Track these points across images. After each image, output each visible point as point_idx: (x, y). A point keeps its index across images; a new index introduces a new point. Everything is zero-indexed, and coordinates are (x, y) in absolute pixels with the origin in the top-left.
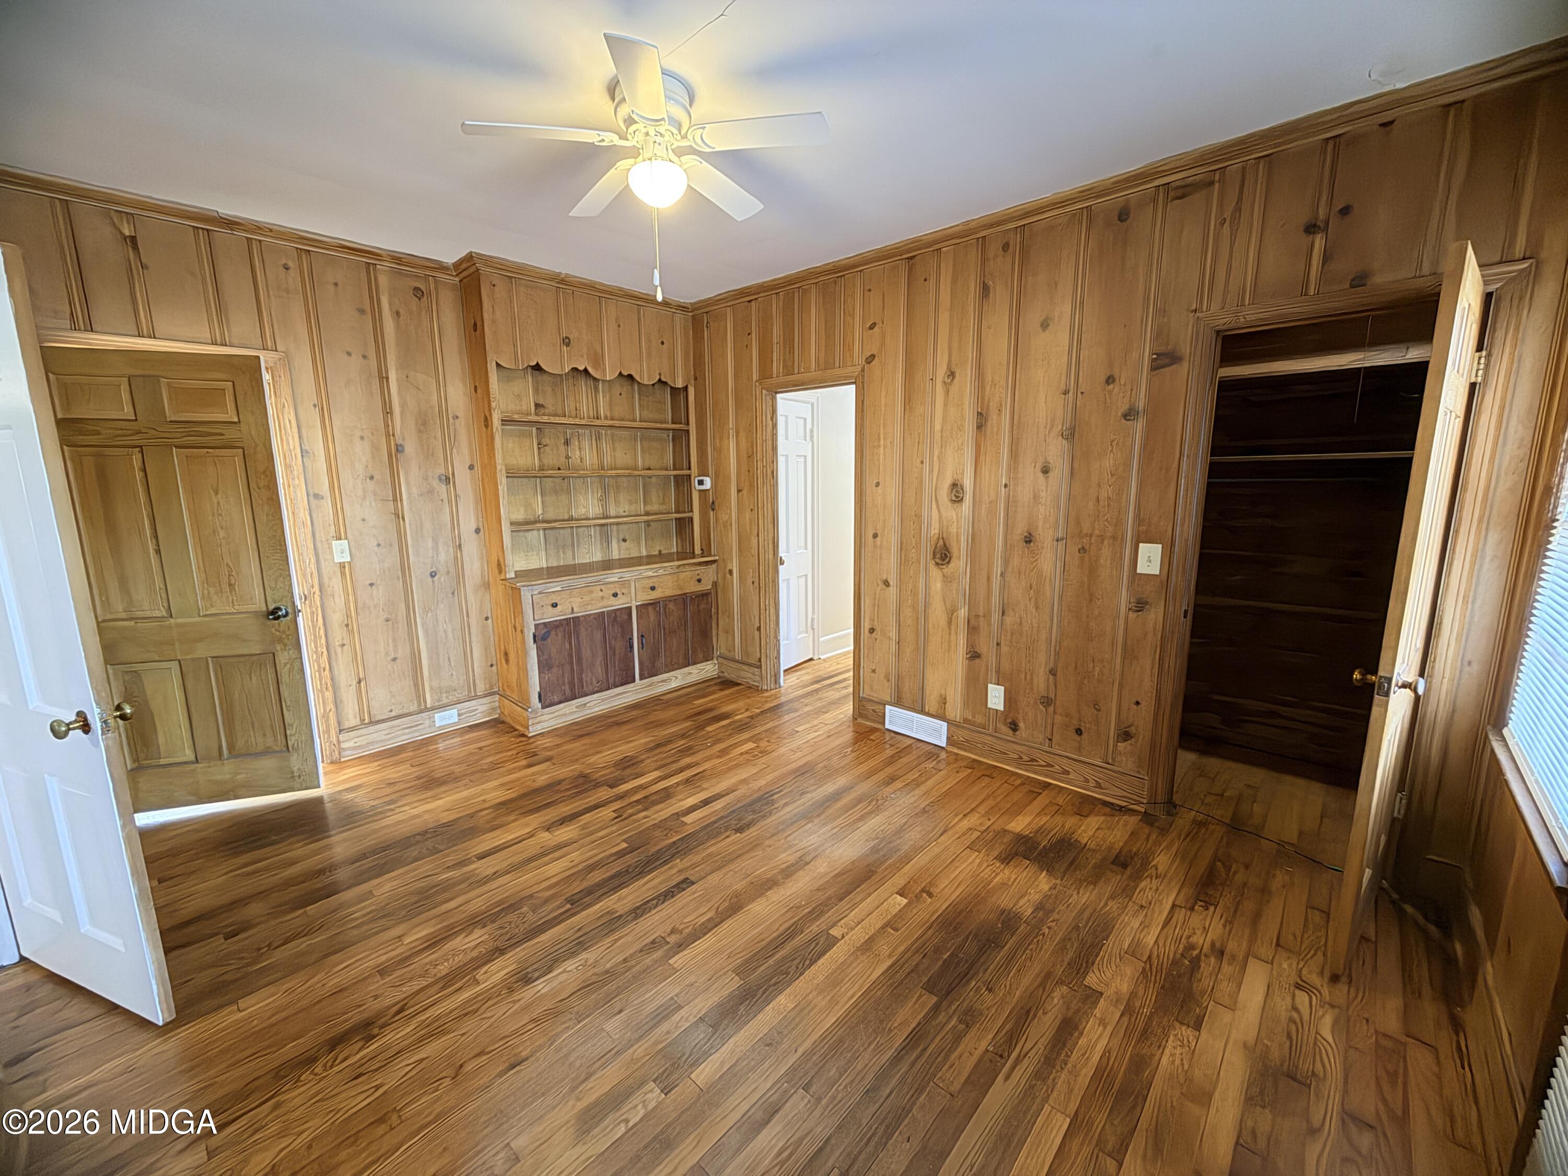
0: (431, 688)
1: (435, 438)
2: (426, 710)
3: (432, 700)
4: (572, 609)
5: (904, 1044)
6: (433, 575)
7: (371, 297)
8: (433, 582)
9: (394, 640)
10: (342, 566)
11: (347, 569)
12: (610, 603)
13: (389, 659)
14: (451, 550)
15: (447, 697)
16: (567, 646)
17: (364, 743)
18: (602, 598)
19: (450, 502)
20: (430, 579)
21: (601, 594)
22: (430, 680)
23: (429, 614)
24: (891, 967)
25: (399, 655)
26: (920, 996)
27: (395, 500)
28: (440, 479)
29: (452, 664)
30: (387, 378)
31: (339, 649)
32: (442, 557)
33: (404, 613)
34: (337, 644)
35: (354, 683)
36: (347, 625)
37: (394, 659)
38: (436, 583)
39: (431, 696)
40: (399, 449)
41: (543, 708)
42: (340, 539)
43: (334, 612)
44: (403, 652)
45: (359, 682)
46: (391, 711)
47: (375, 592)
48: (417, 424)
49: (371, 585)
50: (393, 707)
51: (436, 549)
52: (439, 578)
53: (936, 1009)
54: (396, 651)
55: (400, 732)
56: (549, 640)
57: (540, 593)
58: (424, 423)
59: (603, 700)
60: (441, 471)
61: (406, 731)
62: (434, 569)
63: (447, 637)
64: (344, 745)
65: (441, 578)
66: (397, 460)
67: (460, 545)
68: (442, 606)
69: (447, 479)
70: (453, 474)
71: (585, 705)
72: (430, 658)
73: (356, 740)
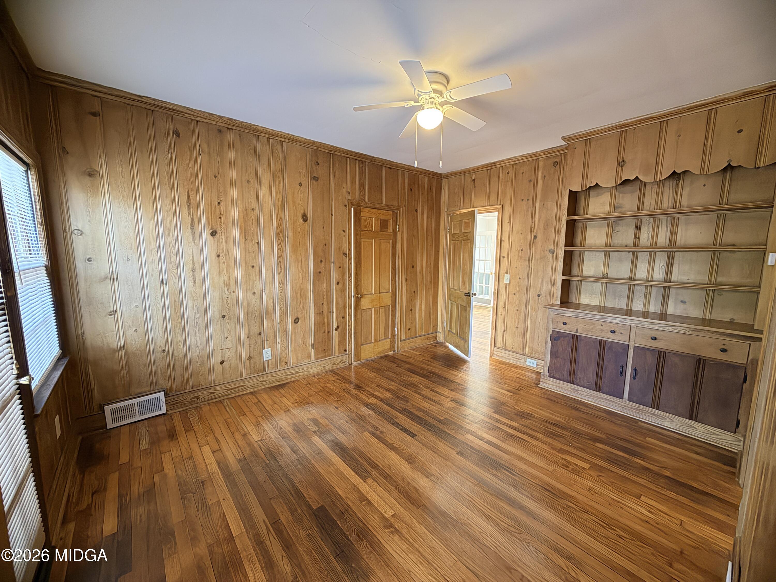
0: (529, 347)
1: (551, 231)
2: (525, 355)
3: (528, 352)
4: (577, 329)
5: (299, 490)
6: (539, 296)
7: (535, 175)
8: (538, 299)
9: (519, 319)
10: (506, 284)
11: (508, 286)
12: (608, 336)
13: (515, 326)
14: (549, 286)
15: (535, 354)
16: (570, 350)
17: (500, 355)
18: (602, 330)
19: (553, 262)
20: (537, 297)
21: (602, 328)
22: (529, 343)
23: (534, 313)
24: (340, 496)
25: (519, 326)
26: (318, 503)
27: (529, 260)
28: (550, 251)
29: (540, 340)
30: (535, 207)
31: (500, 316)
32: (544, 288)
33: (524, 309)
34: (500, 314)
35: (502, 331)
36: (504, 308)
37: (517, 328)
38: (539, 300)
39: (528, 350)
40: (535, 237)
41: (550, 376)
42: (508, 274)
43: (501, 301)
44: (521, 326)
45: (504, 331)
46: (512, 348)
47: (515, 297)
48: (544, 226)
49: (514, 294)
50: (513, 347)
51: (542, 284)
52: (541, 298)
53: (309, 507)
54: (518, 324)
55: (513, 358)
56: (559, 342)
57: (558, 314)
58: (547, 225)
59: (593, 396)
60: (551, 247)
61: (515, 359)
62: (540, 293)
63: (539, 326)
64: (495, 352)
65: (542, 298)
66: (533, 242)
67: (554, 284)
68: (540, 311)
69: (554, 251)
70: (557, 249)
71: (578, 390)
72: (531, 333)
73: (498, 353)
